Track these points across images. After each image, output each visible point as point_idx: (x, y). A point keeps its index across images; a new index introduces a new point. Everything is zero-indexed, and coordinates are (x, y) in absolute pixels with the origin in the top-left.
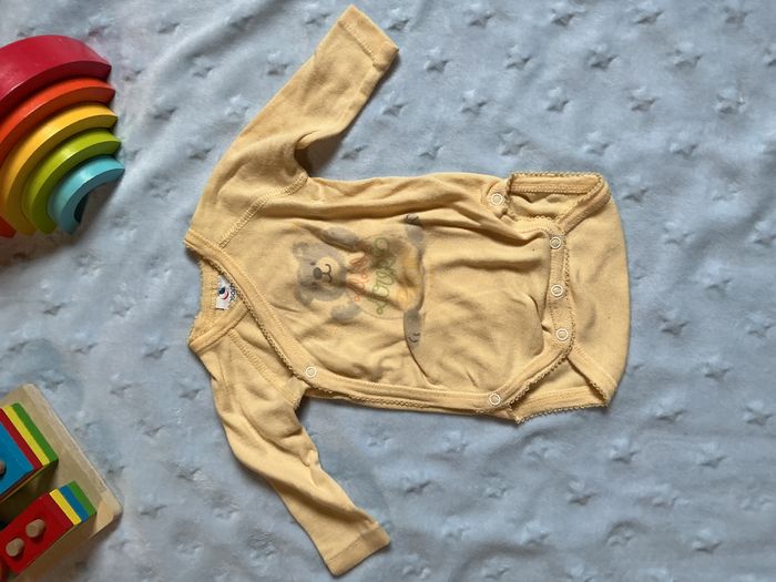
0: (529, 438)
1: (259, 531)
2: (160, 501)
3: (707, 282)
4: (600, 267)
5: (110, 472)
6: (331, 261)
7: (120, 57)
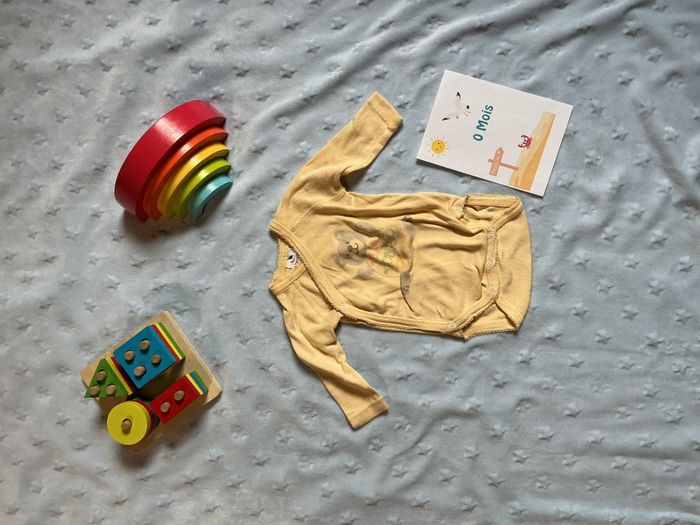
0: (472, 349)
1: (308, 402)
2: (248, 383)
3: (576, 261)
4: (516, 250)
5: (217, 366)
6: (359, 242)
7: (233, 114)
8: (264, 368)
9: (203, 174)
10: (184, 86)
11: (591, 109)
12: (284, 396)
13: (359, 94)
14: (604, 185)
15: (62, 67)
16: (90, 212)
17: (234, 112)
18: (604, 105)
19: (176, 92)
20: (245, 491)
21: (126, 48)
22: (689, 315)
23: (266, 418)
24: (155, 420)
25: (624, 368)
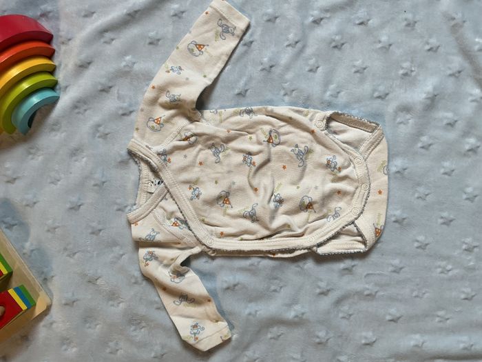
1: (136, 314)
2: (76, 297)
5: (45, 279)
7: (59, 31)
8: (92, 281)
11: (405, 23)
12: (112, 308)
13: (182, 9)
14: (418, 95)
17: (60, 28)
18: (418, 18)
23: (96, 330)
25: (442, 272)
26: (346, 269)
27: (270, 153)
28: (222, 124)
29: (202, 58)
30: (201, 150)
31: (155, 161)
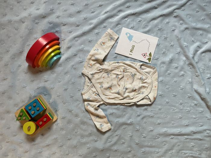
1: (83, 121)
2: (65, 116)
5: (56, 111)
8: (70, 111)
9: (53, 54)
10: (47, 28)
11: (164, 38)
12: (76, 119)
13: (99, 32)
14: (167, 59)
15: (10, 22)
16: (18, 65)
17: (62, 36)
18: (168, 36)
19: (44, 30)
20: (64, 148)
21: (29, 17)
22: (191, 96)
23: (71, 126)
24: (38, 126)
25: (173, 110)
26: (145, 109)
27: (124, 75)
28: (110, 66)
29: (104, 47)
30: (103, 73)
31: (90, 76)
